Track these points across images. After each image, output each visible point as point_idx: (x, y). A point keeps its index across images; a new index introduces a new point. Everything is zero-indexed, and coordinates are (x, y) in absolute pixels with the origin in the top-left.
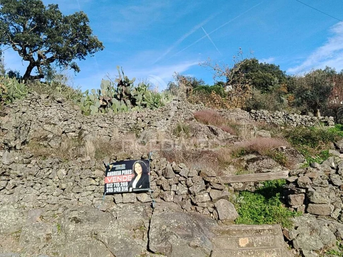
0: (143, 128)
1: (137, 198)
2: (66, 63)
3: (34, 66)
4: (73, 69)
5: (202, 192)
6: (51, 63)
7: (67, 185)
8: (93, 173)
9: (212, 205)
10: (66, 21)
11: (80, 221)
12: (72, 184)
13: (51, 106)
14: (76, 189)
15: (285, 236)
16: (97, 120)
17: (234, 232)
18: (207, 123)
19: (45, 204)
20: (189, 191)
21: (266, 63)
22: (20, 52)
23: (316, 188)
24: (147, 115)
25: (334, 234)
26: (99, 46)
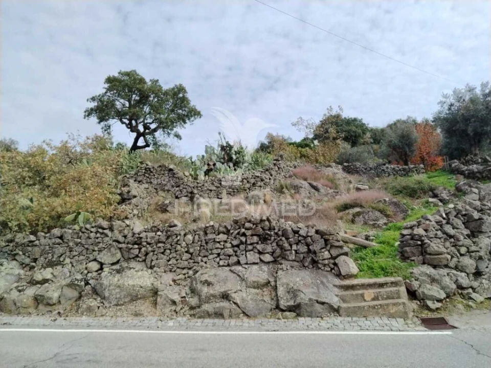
0: (249, 189)
1: (260, 258)
2: (168, 133)
3: (140, 137)
4: (176, 138)
5: (323, 250)
6: (155, 133)
7: (195, 250)
8: (218, 237)
9: (332, 261)
10: (166, 93)
11: (211, 284)
12: (199, 248)
13: (163, 174)
14: (203, 253)
15: (408, 287)
16: (206, 184)
17: (358, 287)
18: (305, 180)
19: (175, 269)
20: (309, 249)
21: (350, 117)
22: (127, 125)
23: (431, 240)
24: (251, 177)
25: (454, 283)
26: (197, 114)
